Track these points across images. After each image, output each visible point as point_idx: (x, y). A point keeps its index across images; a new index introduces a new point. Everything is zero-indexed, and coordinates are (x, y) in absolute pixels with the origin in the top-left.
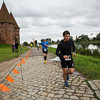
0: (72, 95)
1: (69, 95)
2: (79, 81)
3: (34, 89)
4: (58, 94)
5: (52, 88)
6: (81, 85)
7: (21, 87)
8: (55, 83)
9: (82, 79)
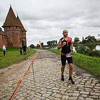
0: (87, 97)
1: (84, 97)
2: (92, 83)
3: (47, 91)
4: (72, 96)
5: (66, 90)
6: (95, 87)
7: (34, 89)
8: (68, 85)
9: (95, 81)
